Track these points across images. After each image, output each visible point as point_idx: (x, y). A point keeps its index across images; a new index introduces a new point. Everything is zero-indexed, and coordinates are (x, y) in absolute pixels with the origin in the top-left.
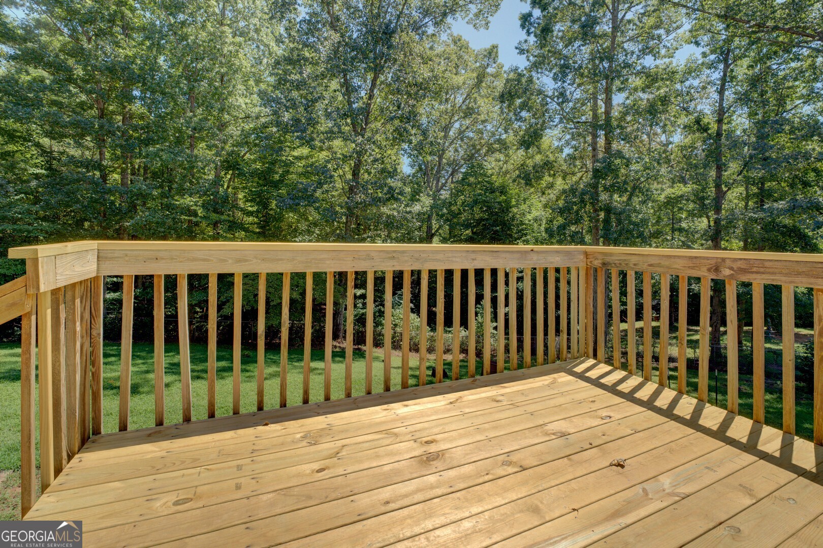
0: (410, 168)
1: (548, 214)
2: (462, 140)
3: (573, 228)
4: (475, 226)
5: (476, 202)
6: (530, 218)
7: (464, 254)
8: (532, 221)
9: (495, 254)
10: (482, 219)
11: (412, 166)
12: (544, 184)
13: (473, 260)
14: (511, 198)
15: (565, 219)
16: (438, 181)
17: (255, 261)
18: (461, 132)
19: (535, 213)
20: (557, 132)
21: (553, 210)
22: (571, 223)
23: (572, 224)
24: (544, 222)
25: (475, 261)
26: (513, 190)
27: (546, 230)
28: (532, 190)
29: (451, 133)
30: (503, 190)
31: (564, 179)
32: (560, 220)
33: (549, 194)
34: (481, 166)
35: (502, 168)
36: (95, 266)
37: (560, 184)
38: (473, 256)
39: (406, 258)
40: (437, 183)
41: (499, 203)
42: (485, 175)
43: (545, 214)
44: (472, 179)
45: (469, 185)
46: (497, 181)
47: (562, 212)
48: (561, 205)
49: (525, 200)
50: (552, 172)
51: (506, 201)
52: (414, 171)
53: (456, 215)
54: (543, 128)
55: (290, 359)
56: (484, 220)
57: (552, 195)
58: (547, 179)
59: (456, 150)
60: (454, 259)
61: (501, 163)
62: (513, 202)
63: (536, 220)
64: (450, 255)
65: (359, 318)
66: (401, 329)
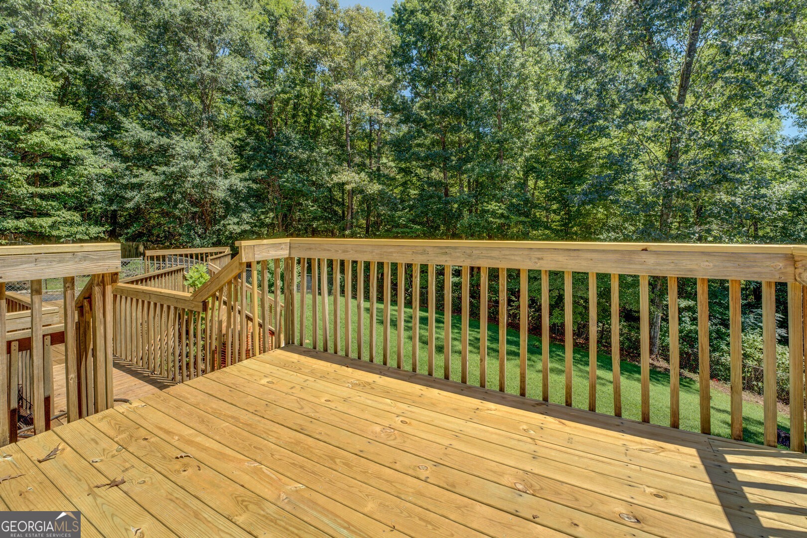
7: (526, 252)
9: (572, 254)
13: (539, 259)
17: (352, 252)
25: (541, 261)
36: (287, 252)
38: (538, 254)
39: (458, 254)
55: (577, 361)
60: (513, 257)
64: (507, 252)
65: (687, 335)
66: (756, 363)
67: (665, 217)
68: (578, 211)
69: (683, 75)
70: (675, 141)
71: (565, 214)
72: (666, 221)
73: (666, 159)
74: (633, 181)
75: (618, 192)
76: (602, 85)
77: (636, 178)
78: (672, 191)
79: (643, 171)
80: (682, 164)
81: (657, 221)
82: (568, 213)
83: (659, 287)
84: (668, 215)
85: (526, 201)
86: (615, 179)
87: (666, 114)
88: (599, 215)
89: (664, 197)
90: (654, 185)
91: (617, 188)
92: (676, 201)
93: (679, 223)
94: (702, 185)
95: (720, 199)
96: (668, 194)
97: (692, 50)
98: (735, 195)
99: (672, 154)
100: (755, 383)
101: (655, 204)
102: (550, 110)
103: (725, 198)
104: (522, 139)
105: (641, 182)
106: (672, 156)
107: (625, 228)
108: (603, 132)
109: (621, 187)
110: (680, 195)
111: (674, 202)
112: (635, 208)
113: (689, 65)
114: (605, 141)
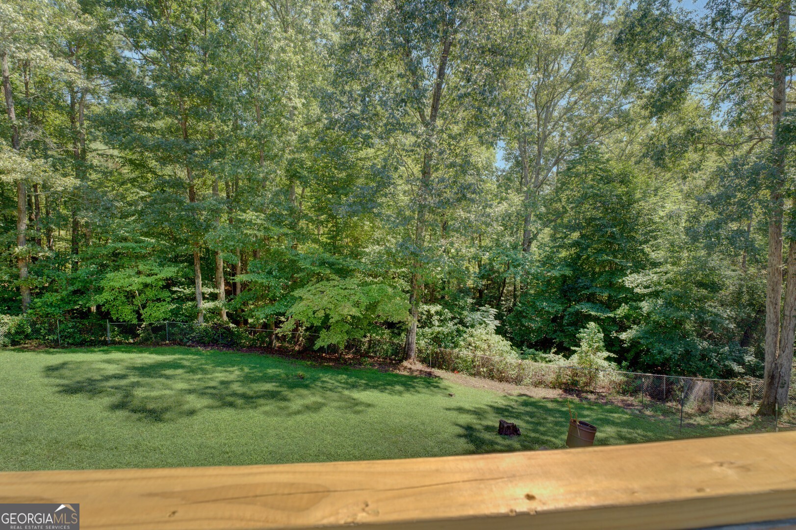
0: (504, 161)
1: (690, 207)
2: (570, 120)
3: (734, 226)
4: (584, 228)
5: (585, 197)
6: (662, 214)
8: (665, 218)
10: (593, 219)
11: (507, 159)
12: (685, 164)
14: (634, 189)
15: (720, 213)
16: (538, 174)
18: (569, 109)
19: (669, 206)
20: (711, 85)
21: (699, 201)
22: (731, 218)
23: (732, 220)
24: (685, 217)
26: (640, 178)
27: (687, 230)
28: (668, 175)
29: (556, 114)
30: (624, 179)
31: (720, 153)
32: (711, 216)
33: (694, 178)
34: (594, 151)
35: (624, 151)
37: (712, 162)
40: (537, 177)
41: (619, 197)
42: (598, 161)
43: (686, 208)
44: (581, 169)
45: (577, 175)
46: (616, 168)
47: (713, 203)
48: (714, 194)
49: (656, 190)
50: (700, 146)
51: (627, 193)
52: (510, 164)
53: (560, 215)
54: (686, 84)
56: (595, 219)
57: (699, 179)
58: (692, 156)
59: (563, 135)
61: (623, 145)
62: (638, 195)
63: (670, 217)
65: (436, 337)
66: (482, 353)
67: (419, 230)
68: (346, 224)
69: (434, 96)
70: (428, 157)
71: (333, 226)
72: (420, 234)
73: (421, 176)
74: (393, 195)
75: (380, 205)
76: (367, 91)
77: (397, 192)
78: (425, 206)
79: (402, 186)
80: (433, 181)
81: (413, 234)
82: (336, 225)
83: (415, 296)
84: (422, 229)
85: (292, 211)
86: (376, 191)
87: (421, 129)
88: (366, 228)
89: (419, 212)
90: (411, 200)
91: (379, 201)
92: (428, 216)
93: (430, 236)
94: (447, 202)
95: (460, 215)
96: (422, 208)
97: (441, 74)
98: (469, 212)
99: (425, 172)
100: (482, 369)
101: (412, 218)
102: (315, 109)
103: (463, 214)
104: (283, 139)
105: (401, 197)
106: (425, 173)
107: (388, 241)
108: (367, 142)
109: (384, 199)
110: (431, 211)
111: (426, 217)
112: (395, 221)
113: (438, 86)
114: (371, 151)
